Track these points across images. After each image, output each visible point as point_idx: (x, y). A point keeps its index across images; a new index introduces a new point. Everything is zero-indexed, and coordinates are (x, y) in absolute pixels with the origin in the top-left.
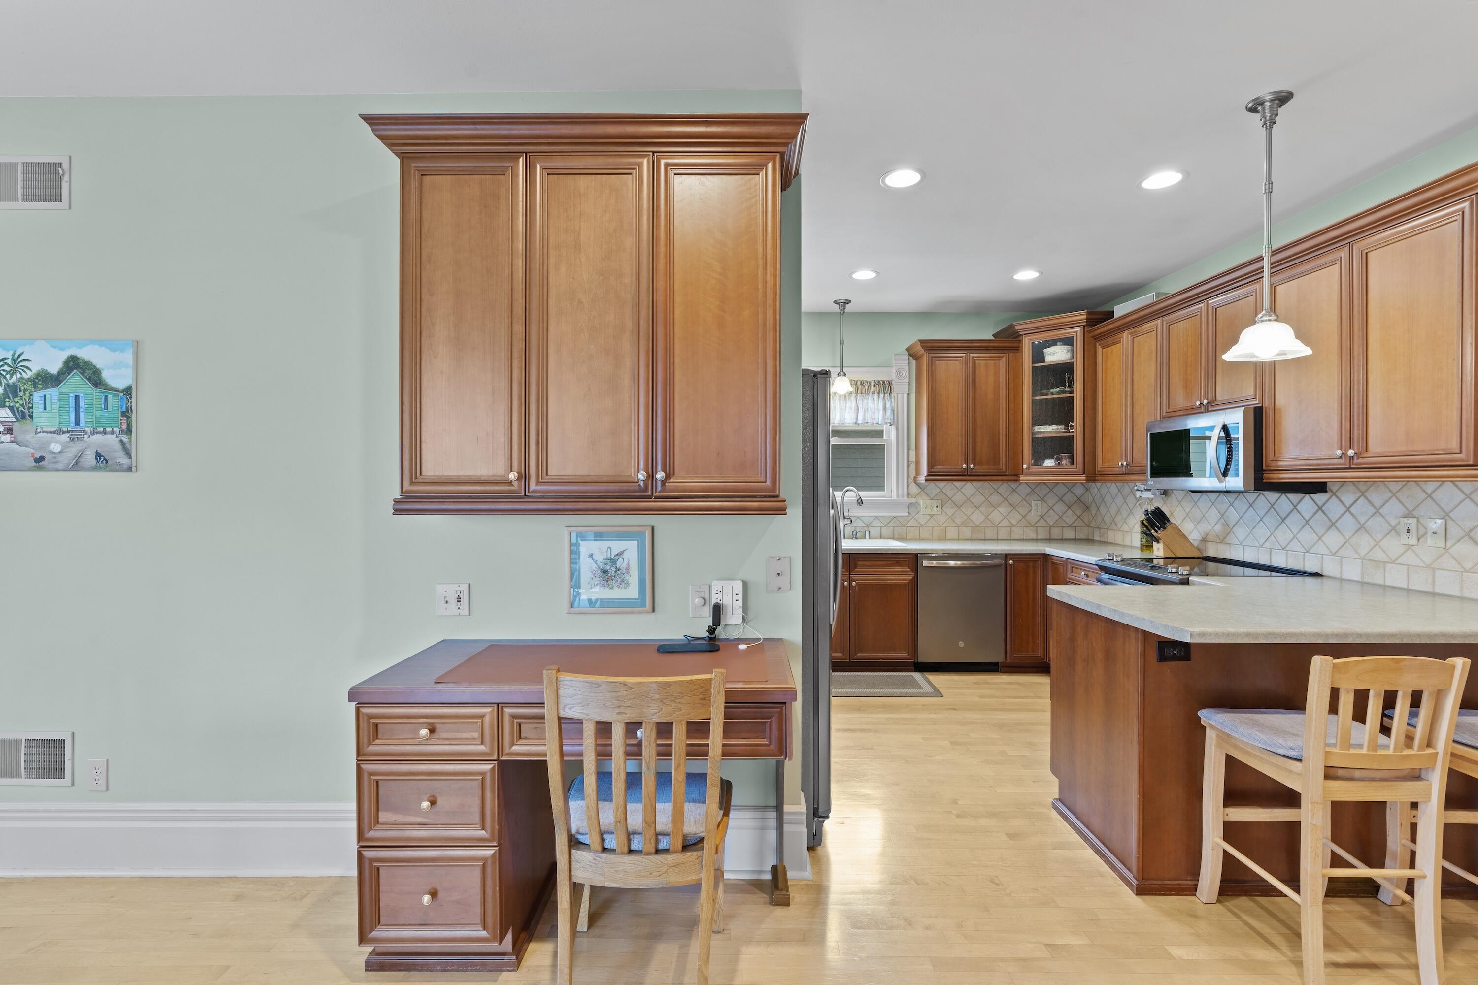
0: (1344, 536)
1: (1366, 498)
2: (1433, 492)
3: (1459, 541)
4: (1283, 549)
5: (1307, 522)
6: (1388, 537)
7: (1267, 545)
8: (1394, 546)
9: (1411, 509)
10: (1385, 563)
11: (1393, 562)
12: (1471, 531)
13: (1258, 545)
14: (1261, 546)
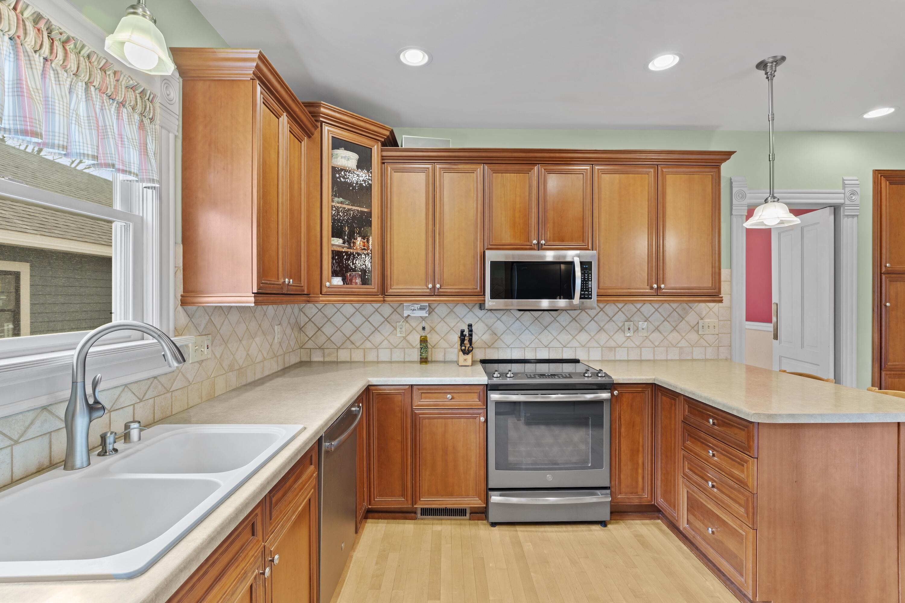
0: (590, 335)
1: (604, 311)
2: (640, 308)
3: (653, 332)
4: (546, 347)
5: (564, 328)
6: (618, 333)
7: (533, 345)
8: (620, 338)
9: (629, 317)
10: (615, 348)
11: (620, 347)
12: (658, 327)
13: (524, 346)
14: (527, 347)
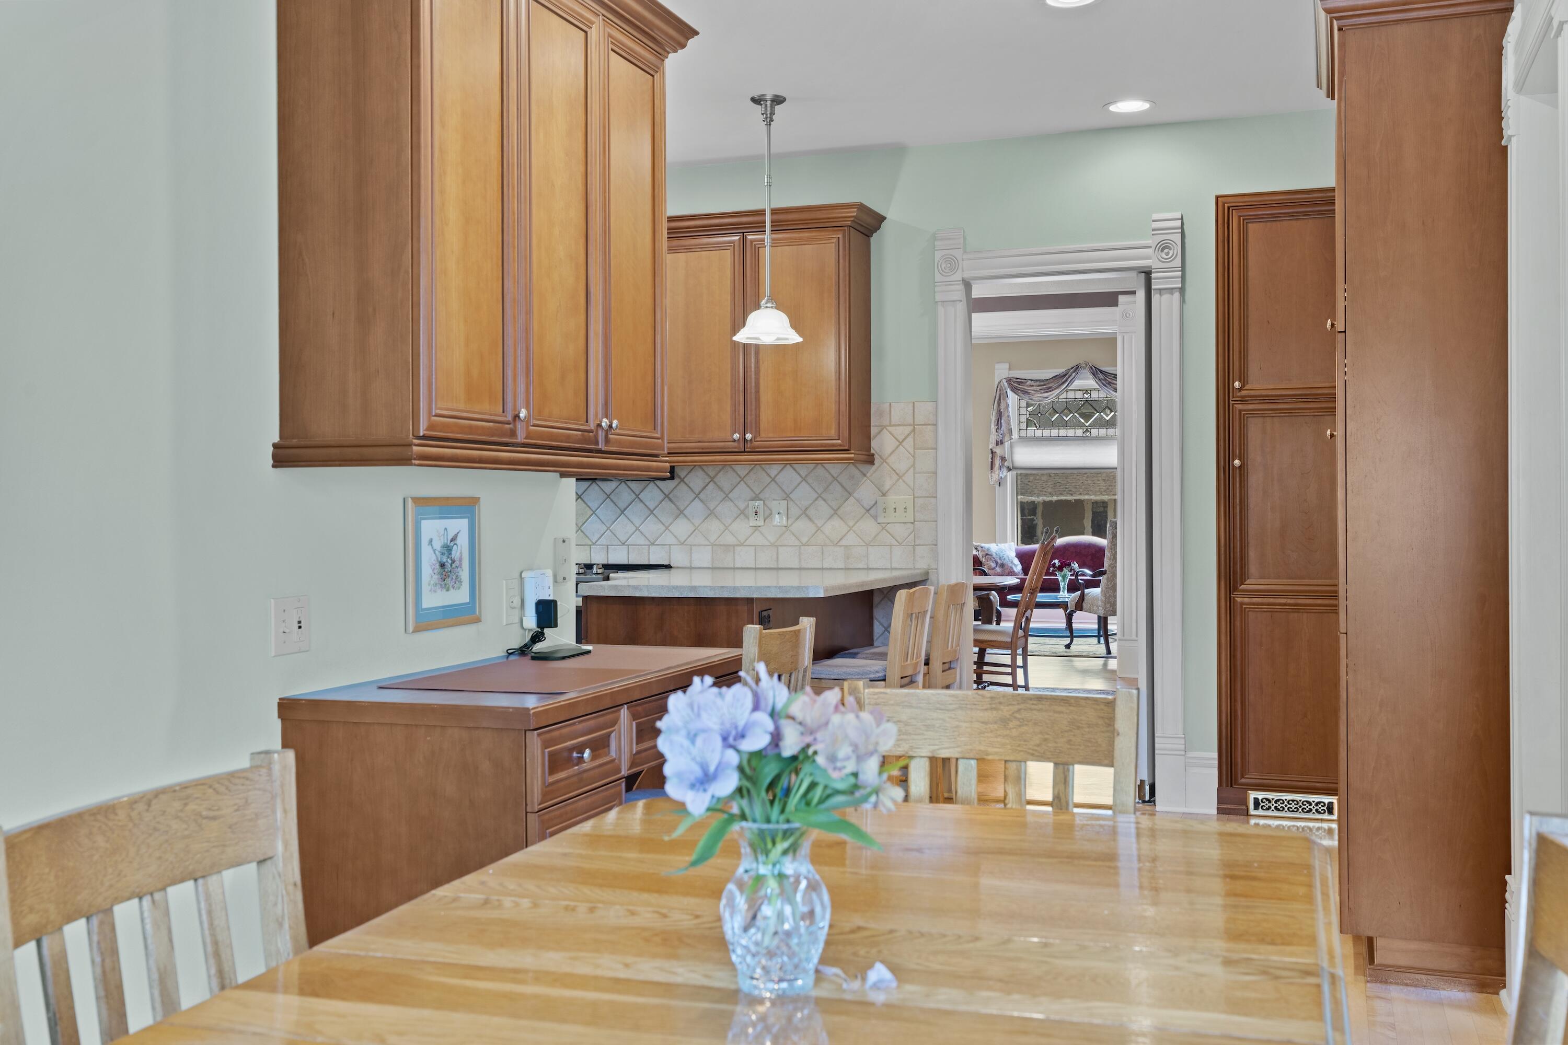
0: (693, 524)
1: (715, 483)
2: (776, 476)
3: (797, 519)
4: (623, 544)
5: (652, 512)
6: (738, 520)
7: (603, 541)
8: (742, 528)
9: (757, 492)
10: (734, 546)
11: (742, 545)
12: (807, 509)
13: (590, 543)
14: (594, 544)
